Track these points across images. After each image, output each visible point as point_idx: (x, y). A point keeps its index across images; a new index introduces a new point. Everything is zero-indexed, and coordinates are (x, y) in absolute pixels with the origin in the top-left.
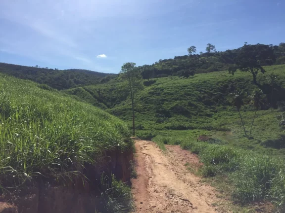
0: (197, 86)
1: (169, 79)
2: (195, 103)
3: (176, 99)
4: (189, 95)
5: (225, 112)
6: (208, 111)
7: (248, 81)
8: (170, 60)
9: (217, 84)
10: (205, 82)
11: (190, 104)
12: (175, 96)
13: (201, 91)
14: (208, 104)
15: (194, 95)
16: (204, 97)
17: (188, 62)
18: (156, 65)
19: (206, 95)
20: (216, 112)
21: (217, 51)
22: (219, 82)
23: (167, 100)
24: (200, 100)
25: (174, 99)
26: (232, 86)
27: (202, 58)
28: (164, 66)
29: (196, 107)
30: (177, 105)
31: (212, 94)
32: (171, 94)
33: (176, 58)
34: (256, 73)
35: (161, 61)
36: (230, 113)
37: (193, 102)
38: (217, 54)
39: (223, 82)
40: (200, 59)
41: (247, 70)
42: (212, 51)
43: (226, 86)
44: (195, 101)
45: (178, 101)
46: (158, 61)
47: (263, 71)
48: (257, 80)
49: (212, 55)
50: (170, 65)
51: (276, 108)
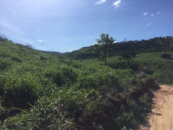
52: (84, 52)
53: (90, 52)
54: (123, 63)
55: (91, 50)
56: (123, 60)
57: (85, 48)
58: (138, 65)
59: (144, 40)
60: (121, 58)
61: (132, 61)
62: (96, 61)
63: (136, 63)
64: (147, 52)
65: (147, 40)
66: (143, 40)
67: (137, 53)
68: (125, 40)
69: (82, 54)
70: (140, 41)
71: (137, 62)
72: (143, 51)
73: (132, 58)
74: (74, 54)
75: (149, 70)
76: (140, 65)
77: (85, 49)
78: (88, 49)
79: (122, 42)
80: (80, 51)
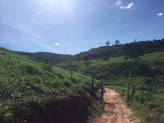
0: (110, 66)
1: (97, 61)
2: (110, 74)
3: (102, 72)
4: (107, 70)
5: (123, 78)
6: (116, 77)
7: (133, 63)
8: (97, 49)
9: (120, 65)
10: (114, 63)
11: (108, 74)
13: (112, 68)
14: (116, 74)
15: (109, 70)
16: (114, 71)
17: (106, 50)
18: (90, 52)
19: (115, 70)
20: (119, 77)
21: (121, 44)
22: (121, 64)
23: (98, 72)
24: (112, 72)
25: (100, 72)
26: (126, 65)
27: (113, 48)
30: (102, 75)
31: (117, 69)
32: (99, 70)
33: (100, 47)
34: (137, 59)
35: (92, 49)
36: (125, 78)
37: (109, 73)
38: (121, 46)
40: (112, 48)
41: (132, 58)
42: (118, 44)
43: (124, 65)
44: (110, 73)
45: (102, 73)
46: (90, 49)
47: (139, 59)
48: (137, 63)
49: (118, 46)
50: (96, 51)
51: (144, 76)
52: (91, 53)
53: (97, 53)
54: (130, 62)
55: (99, 52)
56: (129, 60)
57: (94, 49)
58: (147, 64)
59: (156, 40)
60: (127, 57)
61: (140, 60)
62: (100, 61)
63: (145, 62)
64: (159, 51)
65: (159, 40)
66: (155, 41)
67: (147, 53)
68: (135, 41)
69: (89, 55)
70: (151, 41)
71: (146, 61)
72: (155, 50)
73: (140, 57)
74: (81, 55)
75: (161, 71)
76: (150, 64)
77: (93, 50)
78: (96, 50)
79: (132, 43)
80: (88, 52)
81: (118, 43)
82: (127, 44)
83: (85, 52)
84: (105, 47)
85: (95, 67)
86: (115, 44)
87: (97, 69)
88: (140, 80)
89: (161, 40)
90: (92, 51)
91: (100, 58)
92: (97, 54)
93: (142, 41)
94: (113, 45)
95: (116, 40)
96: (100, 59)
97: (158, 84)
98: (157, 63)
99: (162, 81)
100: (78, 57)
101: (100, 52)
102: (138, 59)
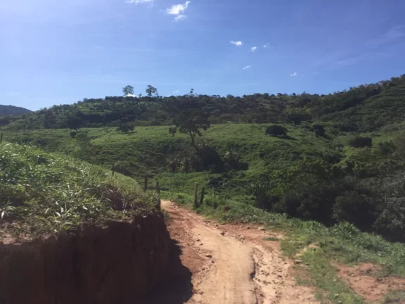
0: (137, 146)
1: (104, 132)
2: (137, 164)
3: (117, 159)
4: (130, 155)
5: (165, 173)
6: (150, 172)
7: (187, 142)
8: (100, 100)
9: (158, 144)
10: (146, 141)
11: (132, 165)
12: (115, 156)
13: (142, 151)
14: (149, 165)
15: (135, 155)
16: (146, 158)
17: (125, 106)
18: (81, 107)
19: (148, 155)
20: (157, 173)
21: (160, 95)
22: (160, 142)
23: (107, 161)
24: (141, 160)
25: (114, 159)
26: (173, 147)
27: (142, 103)
28: (92, 109)
29: (138, 168)
30: (118, 165)
31: (153, 155)
32: (112, 153)
33: (107, 98)
34: (194, 135)
35: (86, 101)
36: (170, 174)
37: (134, 163)
38: (159, 100)
39: (164, 142)
40: (139, 104)
41: (186, 133)
42: (153, 95)
43: (167, 147)
44: (137, 161)
45: (119, 161)
46: (82, 100)
47: (200, 135)
48: (196, 142)
49: (154, 99)
50: (100, 108)
51: (208, 170)
52: (86, 111)
53: (102, 111)
54: (179, 141)
55: (105, 108)
56: (178, 135)
57: (92, 101)
58: (215, 147)
59: (233, 97)
60: (175, 129)
61: (201, 138)
62: (112, 132)
63: (211, 143)
64: (237, 122)
65: (239, 98)
66: (230, 97)
67: (215, 122)
68: (191, 92)
69: (80, 114)
70: (223, 99)
71: (212, 140)
72: (230, 119)
73: (202, 130)
74: (57, 113)
75: (240, 161)
76: (220, 147)
77: (90, 104)
78: (99, 104)
79: (184, 96)
80: (76, 107)
81: (154, 92)
82: (172, 97)
83: (68, 106)
84: (120, 99)
85: (101, 148)
86: (145, 94)
87: (104, 153)
88: (201, 178)
89: (241, 96)
90: (87, 106)
91: (112, 126)
92: (102, 113)
93: (205, 96)
94: (140, 95)
95: (148, 86)
96: (110, 129)
97: (234, 187)
98: (233, 146)
99: (240, 181)
100: (49, 117)
101: (109, 109)
102: (197, 135)
